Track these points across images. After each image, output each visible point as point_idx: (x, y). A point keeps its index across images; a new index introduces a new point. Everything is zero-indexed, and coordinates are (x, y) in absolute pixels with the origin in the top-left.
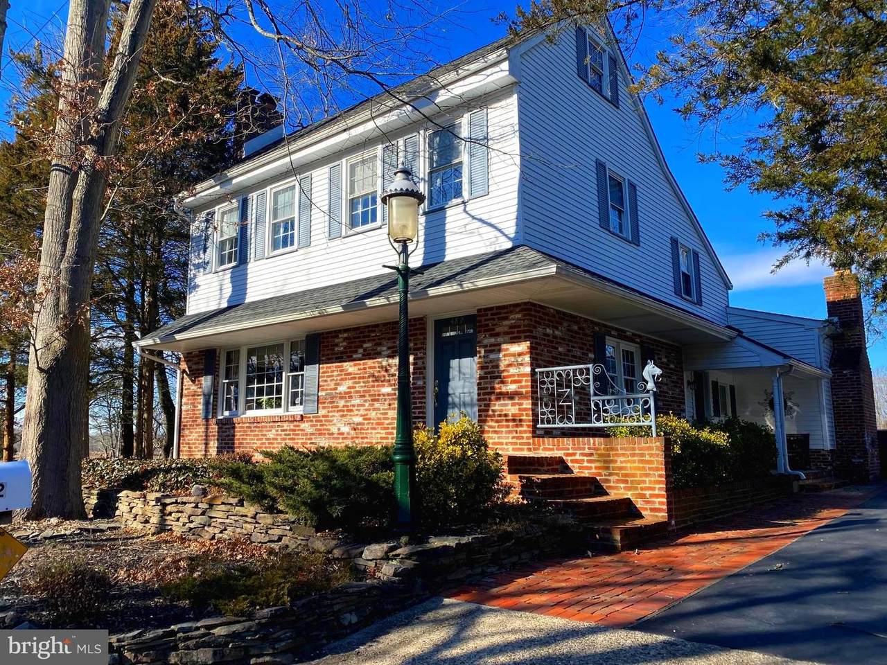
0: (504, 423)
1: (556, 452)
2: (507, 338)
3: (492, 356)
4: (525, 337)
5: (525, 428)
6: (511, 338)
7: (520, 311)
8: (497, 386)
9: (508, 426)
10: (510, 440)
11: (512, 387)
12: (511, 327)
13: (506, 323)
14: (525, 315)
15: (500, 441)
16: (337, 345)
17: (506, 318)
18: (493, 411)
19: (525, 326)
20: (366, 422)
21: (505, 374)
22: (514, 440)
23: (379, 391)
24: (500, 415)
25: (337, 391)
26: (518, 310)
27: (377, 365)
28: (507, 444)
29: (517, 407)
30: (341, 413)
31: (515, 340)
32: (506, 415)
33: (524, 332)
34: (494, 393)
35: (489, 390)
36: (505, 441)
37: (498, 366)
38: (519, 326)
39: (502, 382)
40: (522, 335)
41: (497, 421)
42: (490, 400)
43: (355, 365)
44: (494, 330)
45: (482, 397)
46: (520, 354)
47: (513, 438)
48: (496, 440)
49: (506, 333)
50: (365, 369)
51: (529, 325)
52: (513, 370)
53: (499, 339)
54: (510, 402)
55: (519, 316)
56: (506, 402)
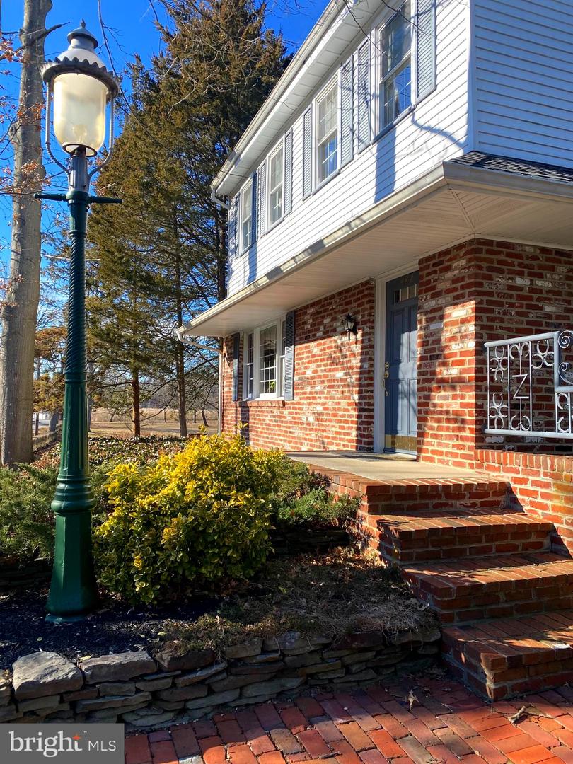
0: (445, 425)
1: (502, 473)
2: (449, 298)
3: (433, 326)
4: (471, 294)
5: (467, 434)
6: (455, 298)
7: (466, 254)
8: (438, 370)
9: (448, 429)
10: (450, 450)
11: (454, 372)
12: (455, 281)
13: (449, 275)
14: (470, 260)
15: (439, 449)
16: (305, 323)
17: (448, 269)
18: (435, 405)
19: (470, 277)
20: (325, 412)
21: (447, 352)
22: (455, 450)
23: (334, 376)
24: (441, 413)
25: (306, 376)
26: (462, 253)
27: (333, 344)
28: (447, 454)
29: (459, 401)
30: (308, 401)
31: (458, 300)
32: (447, 412)
33: (468, 286)
34: (433, 379)
35: (428, 376)
36: (445, 450)
37: (439, 341)
38: (463, 279)
39: (444, 364)
40: (466, 291)
41: (439, 421)
42: (430, 390)
43: (318, 345)
44: (434, 287)
45: (422, 385)
46: (464, 321)
47: (454, 446)
48: (436, 448)
49: (448, 291)
50: (324, 349)
51: (476, 275)
52: (455, 347)
53: (441, 301)
54: (450, 393)
55: (463, 262)
56: (447, 393)
